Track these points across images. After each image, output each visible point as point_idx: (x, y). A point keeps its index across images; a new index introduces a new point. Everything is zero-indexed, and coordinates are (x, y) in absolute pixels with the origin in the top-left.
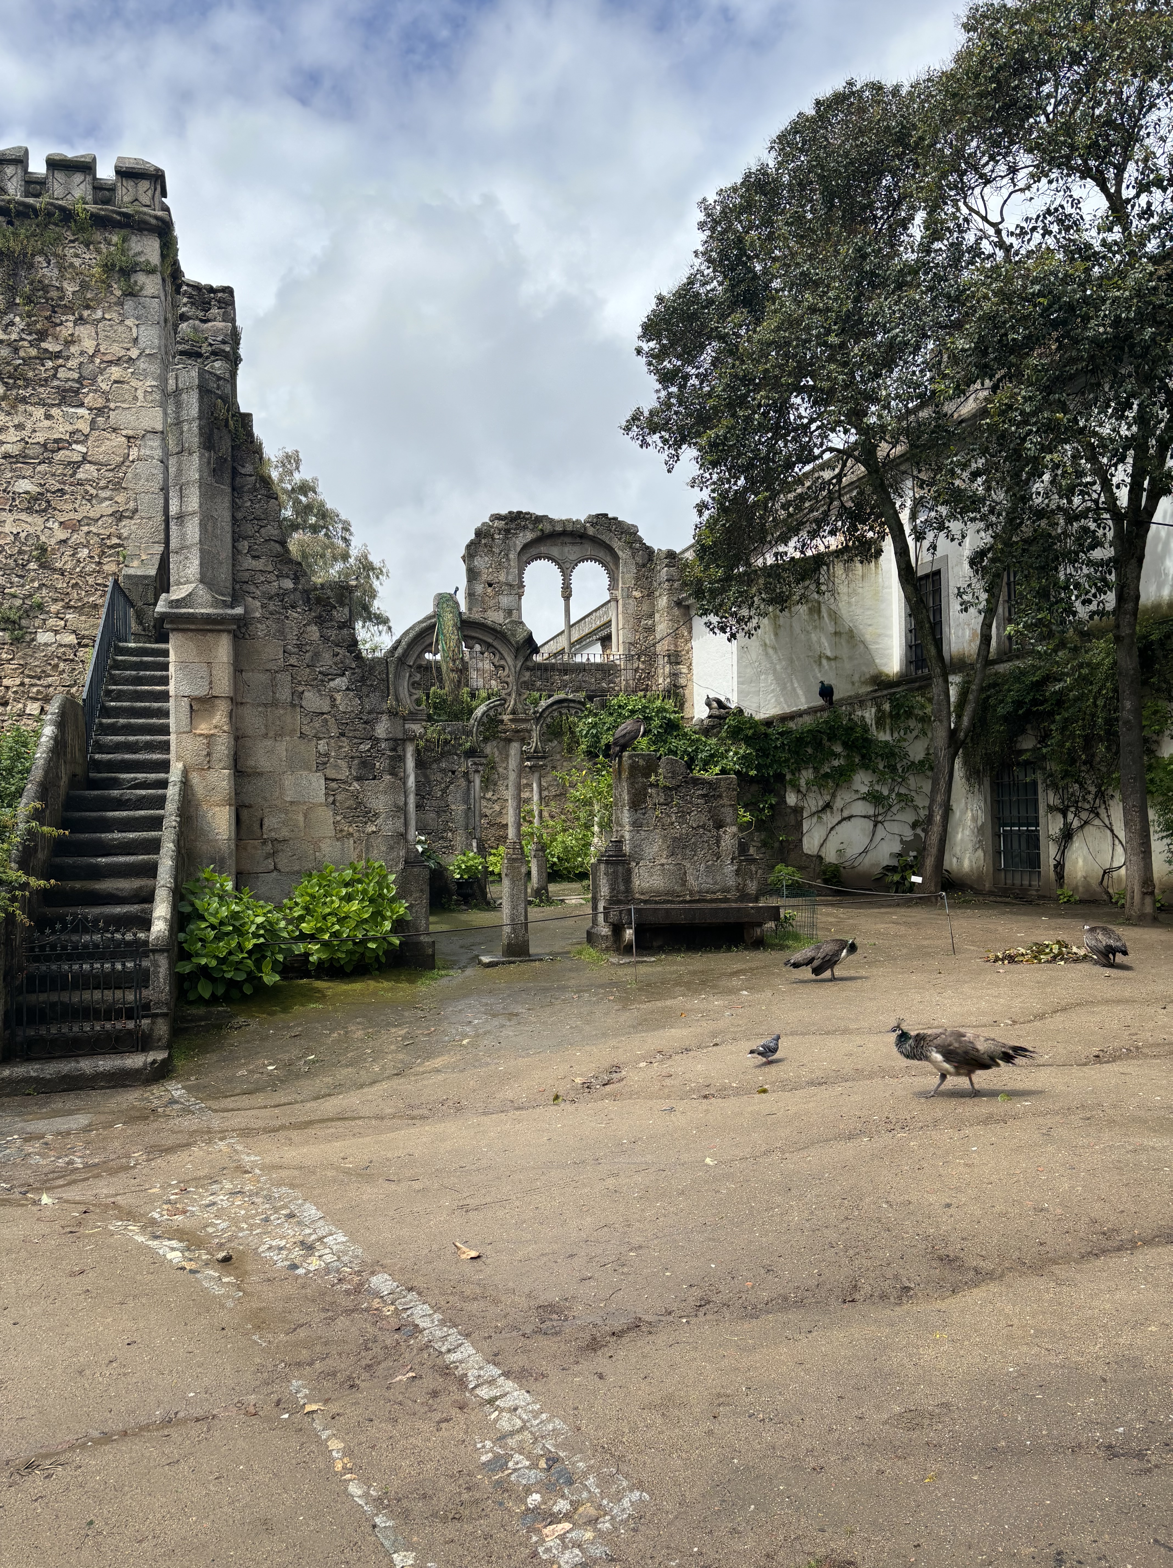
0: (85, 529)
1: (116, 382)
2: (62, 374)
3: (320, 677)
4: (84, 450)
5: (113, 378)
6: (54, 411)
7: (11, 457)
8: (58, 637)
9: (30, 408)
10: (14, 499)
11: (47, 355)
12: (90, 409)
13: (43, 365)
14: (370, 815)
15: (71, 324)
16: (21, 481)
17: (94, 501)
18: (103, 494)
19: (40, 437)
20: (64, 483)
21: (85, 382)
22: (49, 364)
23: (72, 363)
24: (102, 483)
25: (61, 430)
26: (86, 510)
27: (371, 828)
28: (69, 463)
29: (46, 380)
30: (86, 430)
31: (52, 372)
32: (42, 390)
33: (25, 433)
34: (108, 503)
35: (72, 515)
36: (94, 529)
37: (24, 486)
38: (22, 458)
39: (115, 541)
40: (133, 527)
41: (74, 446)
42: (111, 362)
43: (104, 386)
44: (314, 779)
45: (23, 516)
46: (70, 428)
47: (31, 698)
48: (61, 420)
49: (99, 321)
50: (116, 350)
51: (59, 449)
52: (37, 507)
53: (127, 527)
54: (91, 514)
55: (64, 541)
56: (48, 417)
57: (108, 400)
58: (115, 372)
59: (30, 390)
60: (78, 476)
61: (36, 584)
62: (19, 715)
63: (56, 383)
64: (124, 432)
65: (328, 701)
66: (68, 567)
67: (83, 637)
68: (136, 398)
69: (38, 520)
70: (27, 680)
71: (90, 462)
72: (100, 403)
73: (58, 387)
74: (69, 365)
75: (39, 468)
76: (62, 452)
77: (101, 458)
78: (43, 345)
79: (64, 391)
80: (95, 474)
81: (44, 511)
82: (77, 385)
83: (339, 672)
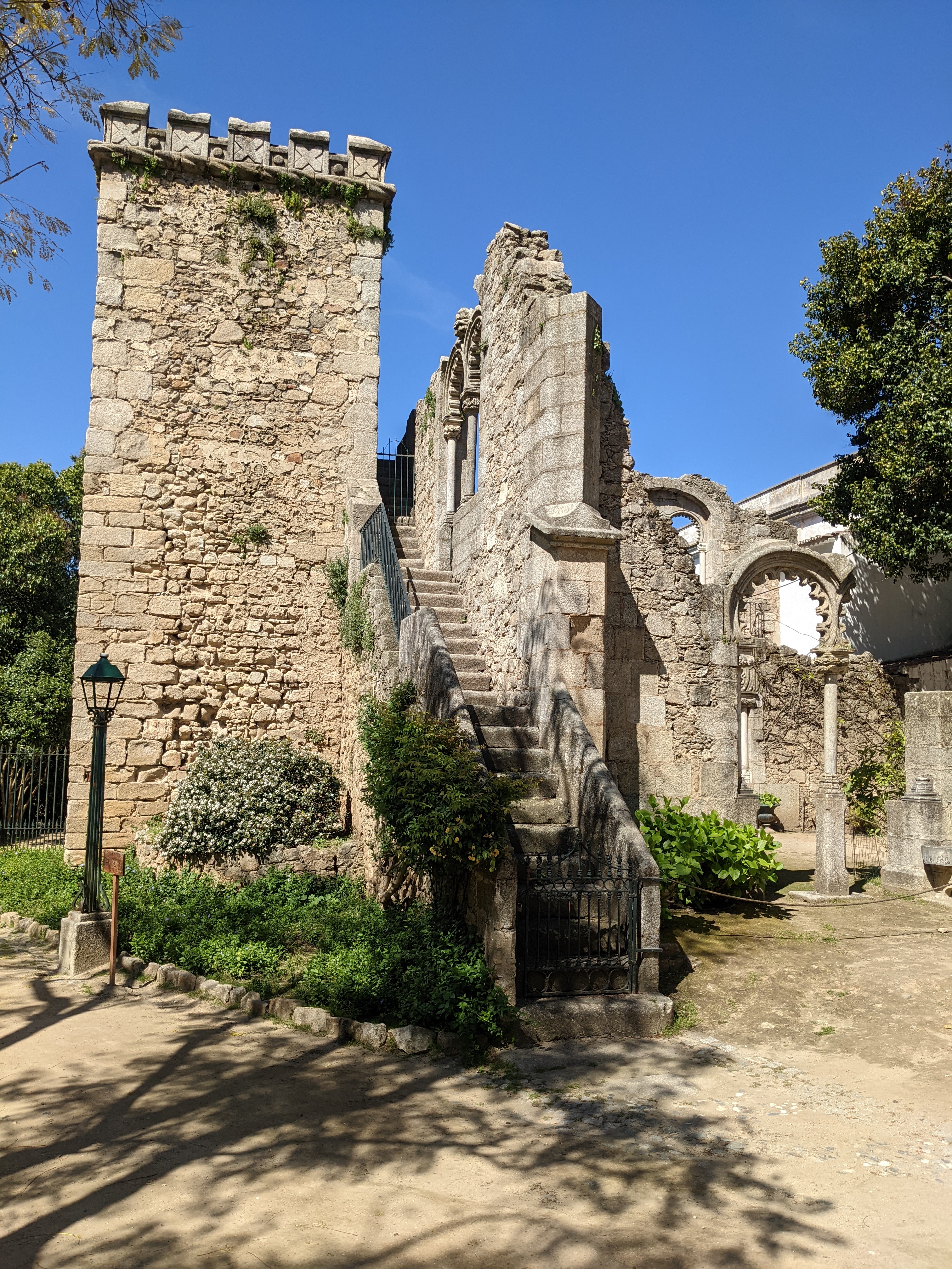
0: (308, 462)
1: (340, 331)
2: (294, 321)
3: (663, 601)
4: (310, 391)
5: (338, 327)
6: (285, 355)
7: (245, 394)
8: (279, 560)
9: (264, 351)
10: (246, 432)
11: (284, 305)
12: (317, 354)
13: (278, 313)
14: (705, 743)
15: (305, 278)
16: (253, 416)
17: (316, 437)
18: (324, 431)
19: (272, 378)
20: (291, 420)
21: (313, 330)
22: (283, 313)
23: (303, 313)
24: (324, 421)
25: (291, 372)
26: (308, 445)
27: (706, 755)
28: (296, 402)
29: (280, 327)
30: (313, 373)
31: (286, 320)
32: (275, 335)
33: (259, 374)
34: (328, 439)
35: (296, 449)
36: (315, 463)
37: (254, 421)
38: (254, 396)
39: (332, 474)
40: (349, 463)
41: (301, 387)
42: (337, 313)
43: (330, 335)
44: (656, 703)
45: (254, 448)
46: (299, 371)
47: (253, 616)
48: (291, 362)
49: (329, 276)
50: (342, 303)
51: (288, 389)
52: (266, 441)
53: (343, 462)
54: (314, 449)
55: (289, 473)
56: (280, 360)
57: (332, 346)
58: (341, 322)
59: (265, 335)
60: (303, 414)
61: (262, 511)
62: (240, 632)
63: (288, 330)
64: (346, 376)
65: (670, 626)
66: (291, 495)
67: (300, 562)
68: (357, 346)
69: (266, 452)
70: (250, 600)
71: (314, 402)
72: (326, 348)
73: (290, 334)
74: (301, 315)
75: (269, 405)
76: (290, 391)
77: (324, 399)
78: (280, 296)
79: (295, 337)
80: (319, 412)
81: (273, 443)
82: (307, 332)
83: (680, 597)
